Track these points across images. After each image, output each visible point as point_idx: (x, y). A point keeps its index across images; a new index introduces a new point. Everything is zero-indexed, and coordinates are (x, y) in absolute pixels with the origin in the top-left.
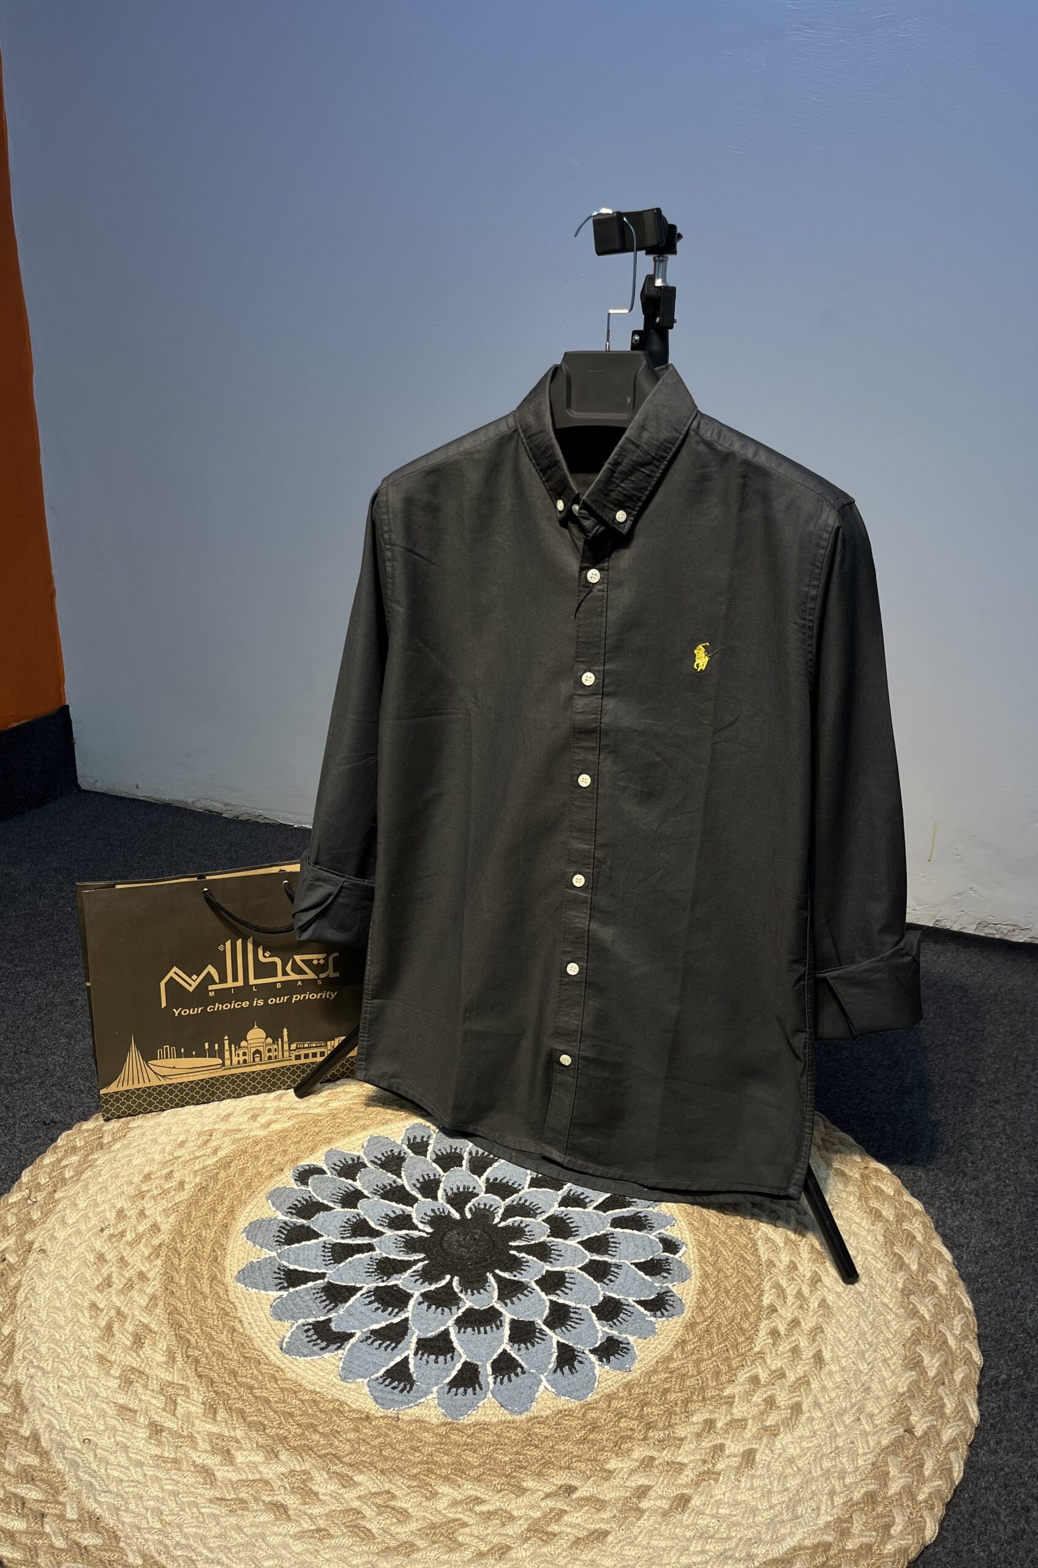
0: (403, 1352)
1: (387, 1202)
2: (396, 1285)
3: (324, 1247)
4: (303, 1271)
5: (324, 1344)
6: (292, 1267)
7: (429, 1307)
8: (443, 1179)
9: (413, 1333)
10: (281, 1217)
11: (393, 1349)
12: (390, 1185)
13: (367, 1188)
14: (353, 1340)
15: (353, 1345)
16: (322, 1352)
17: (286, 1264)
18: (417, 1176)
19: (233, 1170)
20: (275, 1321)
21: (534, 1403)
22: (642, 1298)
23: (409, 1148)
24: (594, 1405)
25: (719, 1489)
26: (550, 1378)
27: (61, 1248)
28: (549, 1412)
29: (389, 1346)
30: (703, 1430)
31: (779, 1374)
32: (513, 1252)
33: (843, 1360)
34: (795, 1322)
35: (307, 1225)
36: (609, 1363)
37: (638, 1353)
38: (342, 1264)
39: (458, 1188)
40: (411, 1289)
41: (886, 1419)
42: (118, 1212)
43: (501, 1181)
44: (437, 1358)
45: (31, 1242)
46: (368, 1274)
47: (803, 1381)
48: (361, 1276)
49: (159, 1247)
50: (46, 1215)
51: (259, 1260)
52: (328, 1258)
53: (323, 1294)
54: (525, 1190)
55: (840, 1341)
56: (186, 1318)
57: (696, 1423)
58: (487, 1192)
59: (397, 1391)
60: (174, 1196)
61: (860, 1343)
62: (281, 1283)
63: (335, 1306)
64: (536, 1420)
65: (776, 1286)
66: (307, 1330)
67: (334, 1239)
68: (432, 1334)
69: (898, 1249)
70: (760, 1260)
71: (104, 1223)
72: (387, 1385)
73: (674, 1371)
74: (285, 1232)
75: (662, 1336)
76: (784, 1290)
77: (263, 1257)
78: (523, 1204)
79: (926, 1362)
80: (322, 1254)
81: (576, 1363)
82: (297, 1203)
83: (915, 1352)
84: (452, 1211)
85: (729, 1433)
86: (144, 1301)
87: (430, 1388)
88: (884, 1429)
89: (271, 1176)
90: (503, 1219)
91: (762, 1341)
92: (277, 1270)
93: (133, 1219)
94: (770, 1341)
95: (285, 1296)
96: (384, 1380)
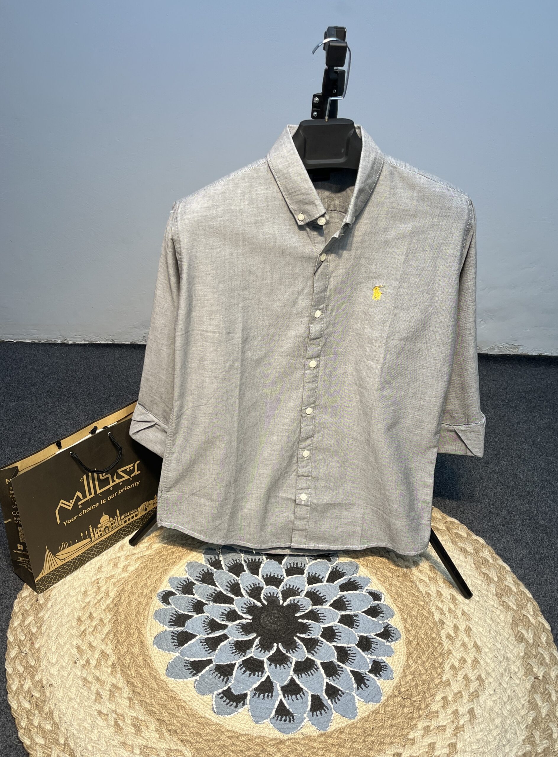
0: (277, 698)
1: (218, 604)
2: (252, 657)
3: (201, 642)
4: (199, 661)
5: (235, 704)
6: (192, 660)
7: (276, 666)
8: (240, 582)
9: (276, 684)
10: (168, 629)
11: (271, 697)
12: (214, 592)
13: (203, 598)
14: (249, 697)
15: (250, 700)
16: (237, 709)
17: (188, 659)
18: (225, 583)
19: (125, 604)
20: (203, 696)
21: (357, 710)
22: (378, 633)
23: (211, 566)
24: (386, 703)
25: (467, 735)
26: (358, 693)
27: (60, 681)
28: (367, 713)
29: (268, 696)
30: (444, 704)
31: (463, 660)
32: (300, 620)
33: (488, 644)
34: (456, 628)
35: (185, 630)
36: (381, 676)
37: (392, 667)
38: (217, 651)
39: (251, 586)
40: (261, 657)
41: (523, 673)
42: (77, 648)
43: (270, 575)
44: (296, 697)
45: (41, 681)
46: (234, 654)
47: (476, 662)
48: (231, 656)
49: (113, 665)
50: (38, 660)
51: (172, 660)
52: (207, 649)
53: (217, 673)
54: (286, 579)
55: (482, 633)
56: (155, 708)
57: (439, 701)
58: (267, 585)
59: (287, 722)
60: (102, 630)
61: (492, 632)
62: (192, 672)
63: (228, 679)
64: (365, 720)
65: (437, 608)
66: (222, 698)
67: (204, 636)
68: (286, 683)
69: (484, 570)
70: (422, 594)
71: (73, 657)
72: (280, 720)
73: (414, 673)
74: (176, 638)
75: (398, 653)
76: (442, 610)
77: (173, 658)
78: (289, 588)
79: (526, 636)
80: (203, 647)
81: (365, 681)
82: (171, 617)
83: (519, 632)
84: (256, 602)
85: (456, 702)
86: (126, 702)
87: (302, 716)
88: (525, 680)
89: (148, 603)
90: (284, 600)
91: (446, 643)
92: (185, 664)
93: (88, 651)
94: (450, 642)
95: (198, 679)
96: (278, 717)
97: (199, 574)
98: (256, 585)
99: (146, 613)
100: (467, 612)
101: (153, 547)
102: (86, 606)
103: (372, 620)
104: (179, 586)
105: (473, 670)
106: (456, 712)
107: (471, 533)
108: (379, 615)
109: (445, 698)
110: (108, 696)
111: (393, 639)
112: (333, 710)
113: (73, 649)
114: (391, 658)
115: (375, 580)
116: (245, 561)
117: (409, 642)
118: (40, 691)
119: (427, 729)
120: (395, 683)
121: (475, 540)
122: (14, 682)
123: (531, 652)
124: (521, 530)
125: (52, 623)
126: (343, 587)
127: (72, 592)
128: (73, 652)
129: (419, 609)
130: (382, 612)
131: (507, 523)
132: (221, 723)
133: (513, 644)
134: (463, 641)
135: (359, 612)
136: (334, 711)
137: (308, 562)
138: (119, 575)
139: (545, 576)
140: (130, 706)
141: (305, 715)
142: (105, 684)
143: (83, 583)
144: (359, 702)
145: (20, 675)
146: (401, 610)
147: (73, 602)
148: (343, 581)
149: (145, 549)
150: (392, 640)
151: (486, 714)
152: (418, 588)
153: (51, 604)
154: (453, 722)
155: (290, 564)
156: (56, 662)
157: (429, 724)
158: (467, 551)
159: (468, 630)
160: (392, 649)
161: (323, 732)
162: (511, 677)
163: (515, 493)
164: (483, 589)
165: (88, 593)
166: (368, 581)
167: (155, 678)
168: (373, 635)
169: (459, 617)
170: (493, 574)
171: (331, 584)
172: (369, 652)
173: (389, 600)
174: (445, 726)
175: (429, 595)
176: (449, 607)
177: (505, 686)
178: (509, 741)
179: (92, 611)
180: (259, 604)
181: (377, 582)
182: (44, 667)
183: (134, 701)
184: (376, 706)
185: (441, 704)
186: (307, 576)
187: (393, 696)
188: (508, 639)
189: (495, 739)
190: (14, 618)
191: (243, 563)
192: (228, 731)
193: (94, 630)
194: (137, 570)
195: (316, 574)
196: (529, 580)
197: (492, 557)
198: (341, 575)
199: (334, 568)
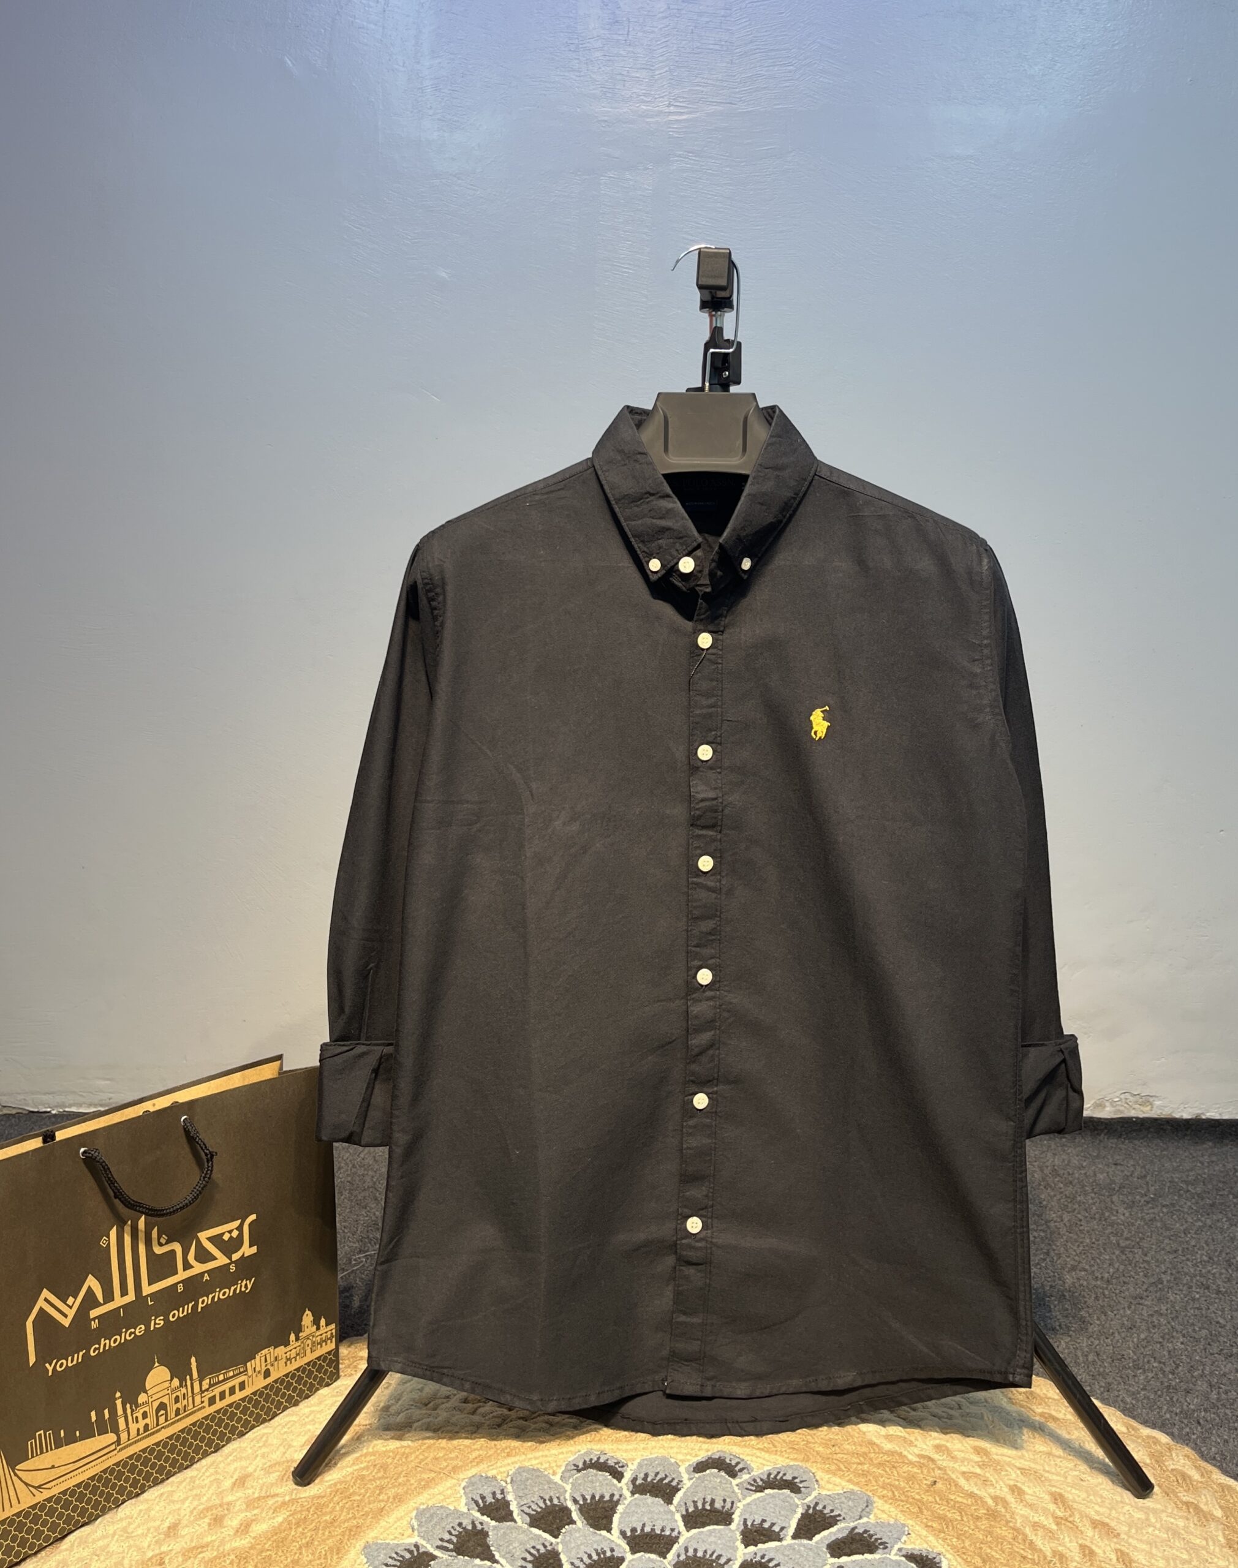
8: (560, 1548)
18: (519, 1553)
23: (483, 1514)
39: (590, 1556)
43: (642, 1530)
58: (634, 1551)
70: (1043, 1555)
78: (695, 1555)
97: (450, 1533)
98: (604, 1552)
104: (392, 1561)
115: (917, 1527)
116: (573, 1502)
126: (837, 1548)
137: (742, 1496)
138: (223, 1542)
148: (835, 1534)
152: (1031, 1543)
155: (695, 1502)
166: (901, 1531)
171: (805, 1541)
175: (1061, 1557)
181: (924, 1533)
186: (742, 1527)
191: (569, 1505)
194: (275, 1531)
195: (764, 1521)
198: (828, 1522)
199: (809, 1507)
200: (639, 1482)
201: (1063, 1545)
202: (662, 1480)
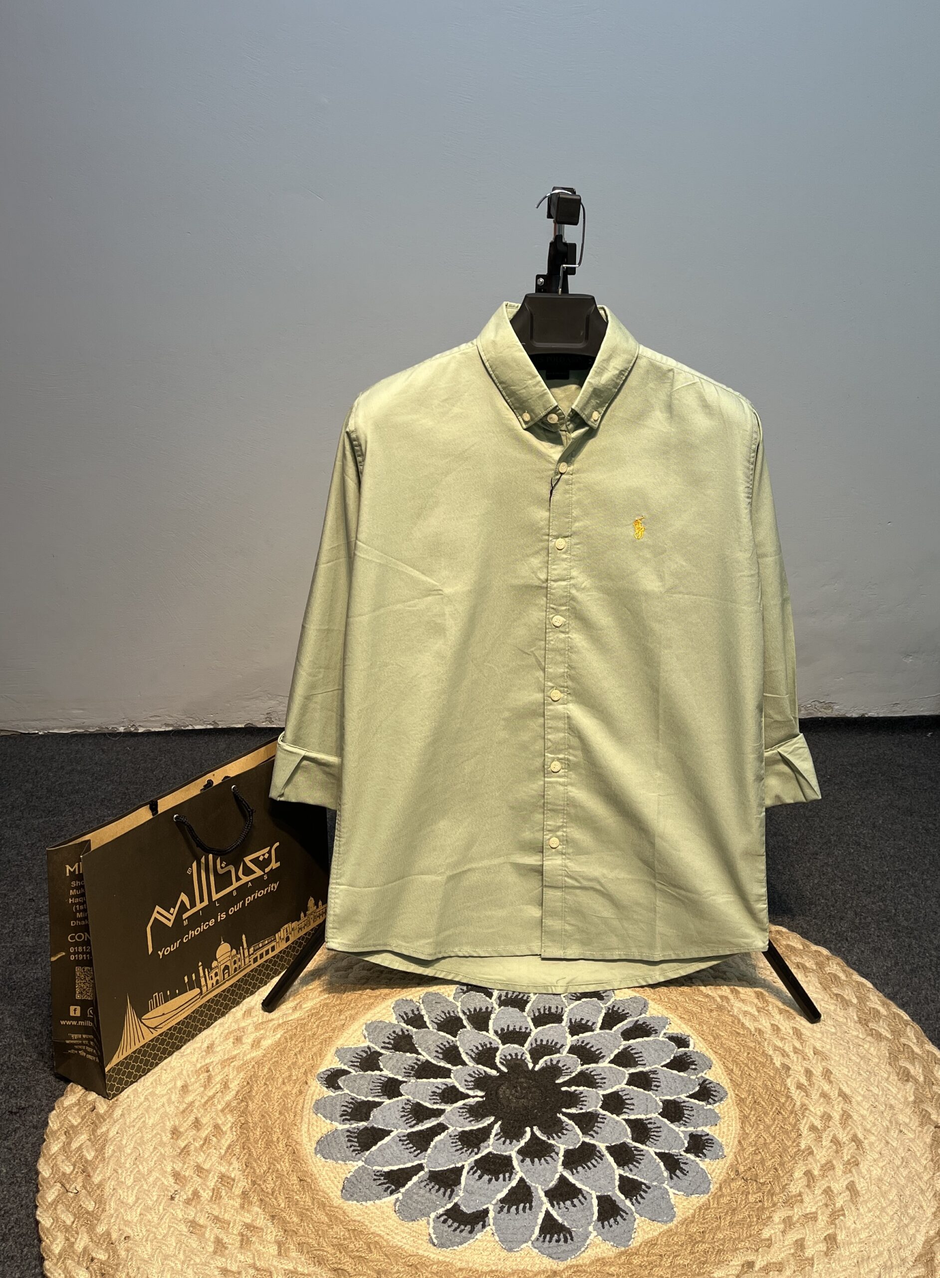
0: (541, 1208)
1: (425, 1080)
2: (490, 1153)
3: (400, 1140)
4: (399, 1169)
5: (468, 1228)
6: (386, 1169)
7: (533, 1162)
8: (458, 1044)
9: (537, 1189)
10: (341, 1127)
11: (531, 1211)
12: (416, 1063)
13: (398, 1073)
14: (491, 1214)
15: (494, 1218)
16: (473, 1235)
17: (379, 1168)
18: (433, 1048)
19: (258, 1099)
20: (410, 1224)
21: (675, 1209)
22: (691, 1093)
23: (407, 1025)
24: (719, 1193)
25: (849, 1221)
26: (672, 1184)
27: (144, 1230)
28: (691, 1211)
29: (524, 1208)
30: (809, 1181)
31: (827, 1117)
32: (564, 1089)
33: (860, 1090)
34: (809, 1073)
35: (369, 1126)
36: (705, 1155)
37: (720, 1140)
38: (429, 1151)
39: (477, 1048)
40: (506, 1151)
41: (917, 1124)
42: (174, 1176)
43: (508, 1029)
44: (572, 1202)
45: (108, 1234)
46: (460, 1152)
47: (846, 1117)
48: (455, 1156)
49: (245, 1195)
50: (100, 1202)
51: (351, 1174)
52: (412, 1150)
53: (433, 1184)
54: (534, 1031)
55: (848, 1076)
56: (327, 1252)
57: (801, 1178)
58: (504, 1043)
59: (562, 1242)
60: (219, 1141)
61: (862, 1072)
62: (389, 1187)
63: (452, 1191)
64: (687, 1222)
65: (776, 1048)
66: (445, 1221)
67: (405, 1131)
68: (552, 1184)
69: (836, 990)
70: (751, 1031)
71: (168, 1191)
72: (550, 1241)
73: (756, 1143)
74: (356, 1140)
75: (726, 1118)
76: (783, 1050)
77: (353, 1170)
78: (541, 1044)
79: (912, 1071)
80: (404, 1147)
81: (682, 1165)
82: (345, 1108)
83: (901, 1067)
84: (488, 1070)
85: (827, 1176)
86: (273, 1249)
87: (586, 1229)
88: (922, 1132)
89: (301, 1092)
90: (535, 1062)
91: (796, 1095)
92: (376, 1177)
93: (196, 1178)
94: (803, 1094)
95: (401, 1198)
96: (545, 1238)
97: (388, 1038)
98: (486, 1045)
99: (299, 1107)
100: (820, 1049)
101: (304, 1006)
102: (187, 1108)
103: (680, 1076)
104: (354, 1059)
105: (844, 1129)
106: (828, 1191)
107: (808, 943)
108: (689, 1068)
109: (808, 1174)
110: (238, 1244)
111: (716, 1099)
112: (635, 1214)
113: (165, 1177)
114: (717, 1127)
115: (675, 1019)
116: (464, 1013)
117: (741, 1101)
118: (106, 1250)
119: (788, 1223)
120: (729, 1162)
121: (816, 951)
122: (55, 1240)
123: (924, 1095)
124: (878, 936)
125: (124, 1142)
126: (628, 1034)
127: (159, 1090)
128: (166, 1183)
129: (749, 1053)
130: (693, 1063)
131: (857, 928)
132: (448, 1260)
133: (896, 1087)
134: (823, 1090)
135: (656, 1066)
136: (637, 1216)
137: (567, 1004)
138: (245, 1055)
139: (923, 992)
140: (280, 1254)
141: (591, 1228)
142: (231, 1225)
143: (180, 1073)
144: (675, 1196)
145: (67, 1229)
146: (722, 1058)
147: (163, 1105)
148: (626, 1025)
149: (291, 1011)
150: (714, 1100)
151: (874, 1188)
152: (743, 1024)
153: (120, 1112)
154: (826, 1205)
155: (539, 1009)
156: (136, 1202)
157: (790, 1213)
158: (807, 968)
159: (827, 1074)
160: (716, 1113)
161: (623, 1249)
162: (901, 1131)
163: (861, 889)
164: (838, 1015)
165: (190, 1088)
166: (665, 1021)
167: (322, 1206)
168: (683, 1097)
169: (811, 1057)
170: (849, 994)
171: (608, 1031)
172: (682, 1122)
173: (701, 1046)
174: (816, 1213)
175: (760, 1031)
176: (793, 1045)
177: (894, 1144)
178: (913, 1219)
179: (199, 1115)
180: (494, 1073)
181: (679, 1022)
182: (112, 1212)
183: (287, 1246)
184: (704, 1198)
185: (804, 1181)
186: (569, 1024)
187: (728, 1181)
188: (887, 1079)
189: (892, 1219)
190: (49, 1140)
191: (461, 1015)
192: (461, 1270)
193: (204, 1144)
194: (278, 1044)
195: (582, 1019)
196: (902, 998)
197: (844, 971)
198: (622, 1017)
199: (609, 1009)
200: (503, 998)
201: (761, 1024)
202: (517, 996)
